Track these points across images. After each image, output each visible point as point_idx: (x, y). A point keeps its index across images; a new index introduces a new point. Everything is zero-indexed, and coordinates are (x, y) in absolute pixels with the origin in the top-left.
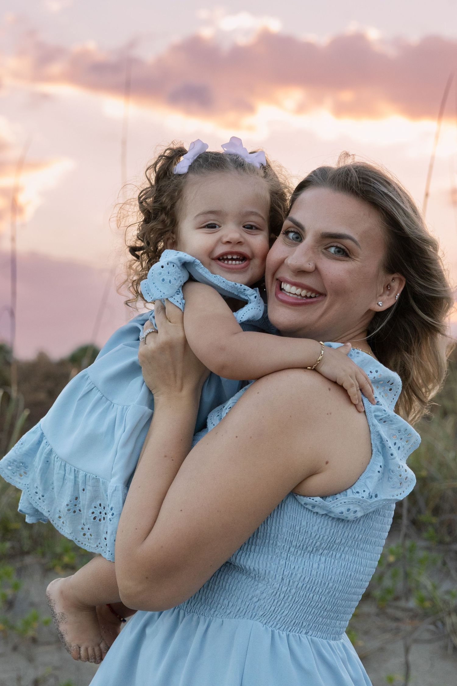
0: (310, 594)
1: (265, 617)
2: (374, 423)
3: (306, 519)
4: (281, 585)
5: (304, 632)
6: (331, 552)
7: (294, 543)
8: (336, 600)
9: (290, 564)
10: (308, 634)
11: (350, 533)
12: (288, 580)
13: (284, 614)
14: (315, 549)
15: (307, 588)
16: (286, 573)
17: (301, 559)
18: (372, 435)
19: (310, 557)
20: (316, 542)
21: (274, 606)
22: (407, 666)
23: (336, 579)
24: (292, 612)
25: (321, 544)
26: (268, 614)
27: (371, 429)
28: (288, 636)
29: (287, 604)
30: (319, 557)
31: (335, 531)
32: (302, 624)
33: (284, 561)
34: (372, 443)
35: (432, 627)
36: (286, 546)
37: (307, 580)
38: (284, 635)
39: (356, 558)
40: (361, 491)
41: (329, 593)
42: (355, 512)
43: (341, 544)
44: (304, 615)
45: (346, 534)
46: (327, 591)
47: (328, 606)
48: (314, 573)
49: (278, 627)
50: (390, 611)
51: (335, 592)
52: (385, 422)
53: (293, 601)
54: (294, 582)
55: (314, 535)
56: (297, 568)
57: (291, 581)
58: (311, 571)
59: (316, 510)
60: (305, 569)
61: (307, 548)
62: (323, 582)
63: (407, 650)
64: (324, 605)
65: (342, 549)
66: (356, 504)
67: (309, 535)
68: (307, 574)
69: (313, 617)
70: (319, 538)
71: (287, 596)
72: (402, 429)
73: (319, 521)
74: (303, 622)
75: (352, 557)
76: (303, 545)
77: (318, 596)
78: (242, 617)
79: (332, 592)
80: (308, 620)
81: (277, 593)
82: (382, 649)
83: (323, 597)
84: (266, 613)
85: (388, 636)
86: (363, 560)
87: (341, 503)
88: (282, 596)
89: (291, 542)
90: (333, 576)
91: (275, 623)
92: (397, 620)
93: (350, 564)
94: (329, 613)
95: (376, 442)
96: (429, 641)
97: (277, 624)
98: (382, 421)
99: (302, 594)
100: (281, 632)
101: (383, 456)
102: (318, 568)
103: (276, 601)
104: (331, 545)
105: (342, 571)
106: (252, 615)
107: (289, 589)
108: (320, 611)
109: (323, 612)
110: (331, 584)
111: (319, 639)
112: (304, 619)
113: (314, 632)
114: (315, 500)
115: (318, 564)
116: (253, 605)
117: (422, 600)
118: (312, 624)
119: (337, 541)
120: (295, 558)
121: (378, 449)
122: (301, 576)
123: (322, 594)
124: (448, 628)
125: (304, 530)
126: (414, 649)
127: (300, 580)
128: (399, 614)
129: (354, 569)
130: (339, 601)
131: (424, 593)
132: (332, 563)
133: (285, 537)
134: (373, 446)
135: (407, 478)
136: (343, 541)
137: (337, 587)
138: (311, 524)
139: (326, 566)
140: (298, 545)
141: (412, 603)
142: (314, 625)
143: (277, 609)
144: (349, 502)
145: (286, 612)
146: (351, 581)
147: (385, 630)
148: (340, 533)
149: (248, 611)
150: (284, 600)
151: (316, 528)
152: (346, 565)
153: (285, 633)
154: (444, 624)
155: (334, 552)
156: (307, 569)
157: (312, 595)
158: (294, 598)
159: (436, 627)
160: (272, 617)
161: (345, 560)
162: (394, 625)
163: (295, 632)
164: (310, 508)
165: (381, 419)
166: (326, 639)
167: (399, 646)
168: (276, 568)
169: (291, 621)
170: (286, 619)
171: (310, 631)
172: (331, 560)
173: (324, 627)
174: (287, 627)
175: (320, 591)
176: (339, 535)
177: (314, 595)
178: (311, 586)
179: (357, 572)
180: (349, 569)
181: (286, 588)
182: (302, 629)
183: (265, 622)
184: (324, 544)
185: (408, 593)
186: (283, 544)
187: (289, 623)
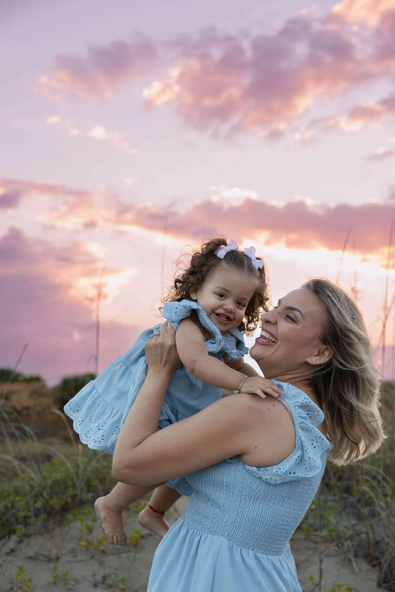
0: (253, 526)
1: (229, 536)
2: (299, 431)
3: (250, 479)
4: (237, 518)
5: (251, 549)
6: (266, 503)
7: (244, 493)
8: (270, 532)
9: (242, 505)
10: (254, 551)
11: (278, 492)
12: (241, 515)
13: (239, 536)
14: (256, 498)
15: (251, 522)
16: (240, 511)
17: (248, 503)
18: (297, 438)
19: (253, 503)
20: (256, 494)
21: (233, 530)
22: (321, 571)
23: (269, 519)
24: (244, 536)
25: (259, 496)
26: (231, 534)
27: (297, 434)
28: (241, 550)
29: (241, 530)
30: (258, 504)
31: (268, 489)
32: (250, 544)
33: (239, 503)
34: (296, 442)
35: (336, 548)
36: (239, 494)
37: (251, 517)
38: (239, 549)
39: (283, 508)
40: (282, 468)
41: (264, 527)
42: (276, 480)
43: (272, 498)
44: (251, 539)
45: (275, 493)
46: (263, 525)
47: (265, 535)
48: (255, 513)
49: (236, 543)
50: (313, 537)
51: (268, 527)
52: (307, 431)
53: (244, 528)
54: (244, 517)
55: (254, 490)
56: (245, 508)
57: (242, 516)
58: (254, 512)
59: (254, 474)
60: (250, 510)
61: (251, 497)
62: (260, 520)
63: (321, 561)
64: (262, 534)
65: (273, 501)
66: (276, 476)
67: (252, 489)
68: (251, 513)
69: (256, 541)
70: (258, 492)
71: (240, 524)
72: (318, 436)
73: (258, 481)
74: (250, 543)
75: (279, 507)
76: (249, 495)
77: (258, 528)
78: (217, 535)
79: (267, 526)
80: (253, 542)
81: (235, 522)
82: (307, 560)
83: (261, 529)
84: (229, 534)
85: (311, 552)
86: (287, 509)
87: (267, 474)
88: (238, 524)
89: (242, 492)
90: (266, 517)
91: (234, 541)
92: (316, 542)
93: (278, 511)
94: (266, 539)
95: (298, 442)
96: (335, 556)
97: (235, 542)
98: (305, 430)
99: (248, 525)
100: (237, 547)
101: (302, 451)
102: (258, 511)
103: (235, 527)
104: (266, 498)
105: (272, 514)
106: (222, 534)
107: (241, 520)
108: (260, 538)
109: (262, 538)
110: (265, 522)
111: (261, 555)
112: (251, 541)
113: (258, 550)
114: (253, 469)
115: (258, 509)
116: (222, 528)
117: (331, 531)
118: (256, 545)
119: (269, 496)
120: (245, 502)
121: (299, 446)
122: (248, 514)
123: (261, 527)
124: (346, 548)
125: (249, 486)
126: (325, 560)
127: (247, 516)
128: (317, 539)
129: (281, 514)
130: (272, 533)
131: (331, 527)
132: (266, 510)
133: (239, 488)
134: (297, 444)
135: (315, 465)
136: (273, 497)
137: (270, 524)
138: (253, 483)
139: (262, 510)
140: (246, 494)
141: (325, 533)
142: (257, 545)
143: (235, 532)
144: (272, 474)
145: (240, 535)
146: (279, 521)
147: (309, 549)
148: (270, 491)
149: (220, 531)
150: (239, 527)
151: (256, 485)
152: (275, 511)
153: (239, 548)
154: (343, 546)
155: (268, 503)
156: (251, 510)
157: (254, 527)
158: (244, 527)
159: (339, 548)
160: (232, 537)
161: (275, 508)
162: (314, 546)
163: (246, 548)
164: (251, 472)
165: (304, 429)
166: (266, 554)
167: (317, 558)
168: (234, 507)
169: (243, 541)
170: (240, 539)
171: (255, 549)
172: (266, 507)
173: (264, 547)
174: (241, 544)
175: (259, 525)
176: (270, 493)
177: (255, 528)
178: (254, 522)
179: (283, 516)
180: (277, 514)
181: (240, 519)
182: (250, 547)
183: (229, 539)
184: (261, 496)
185: (322, 527)
186: (238, 493)
187: (242, 542)
